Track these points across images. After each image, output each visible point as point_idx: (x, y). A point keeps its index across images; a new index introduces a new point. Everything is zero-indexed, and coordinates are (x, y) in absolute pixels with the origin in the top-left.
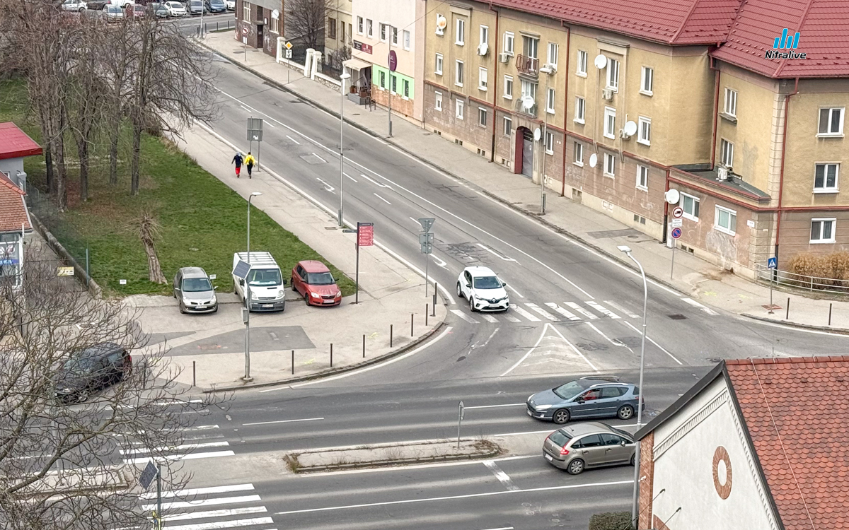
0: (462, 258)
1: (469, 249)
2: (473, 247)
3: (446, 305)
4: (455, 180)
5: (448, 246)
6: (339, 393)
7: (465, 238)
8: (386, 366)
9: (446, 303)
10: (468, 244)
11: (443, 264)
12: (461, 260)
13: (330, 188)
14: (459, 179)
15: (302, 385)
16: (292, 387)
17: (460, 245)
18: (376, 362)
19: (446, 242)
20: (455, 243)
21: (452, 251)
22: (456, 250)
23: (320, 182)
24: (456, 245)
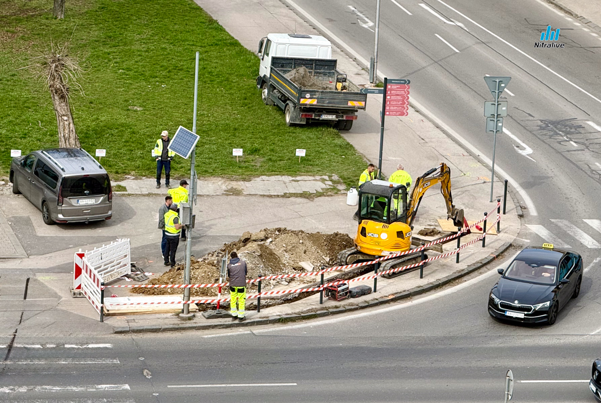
0: (559, 143)
1: (573, 130)
2: (580, 127)
3: (521, 216)
4: (569, 19)
5: (540, 123)
6: (326, 345)
7: (569, 112)
8: (409, 308)
9: (521, 213)
10: (573, 122)
11: (527, 151)
12: (557, 146)
13: (366, 22)
14: (576, 17)
15: (271, 330)
16: (254, 332)
17: (558, 123)
18: (394, 300)
19: (537, 116)
20: (552, 118)
21: (545, 132)
22: (552, 130)
23: (353, 13)
24: (553, 123)
